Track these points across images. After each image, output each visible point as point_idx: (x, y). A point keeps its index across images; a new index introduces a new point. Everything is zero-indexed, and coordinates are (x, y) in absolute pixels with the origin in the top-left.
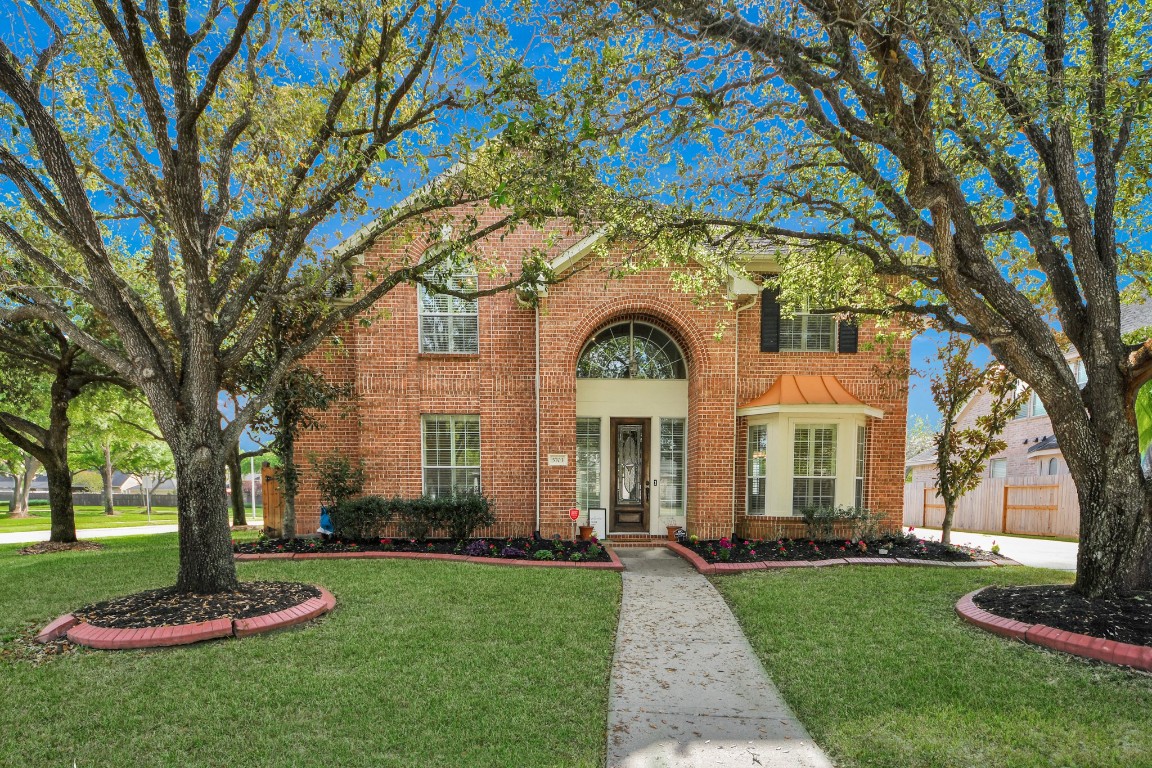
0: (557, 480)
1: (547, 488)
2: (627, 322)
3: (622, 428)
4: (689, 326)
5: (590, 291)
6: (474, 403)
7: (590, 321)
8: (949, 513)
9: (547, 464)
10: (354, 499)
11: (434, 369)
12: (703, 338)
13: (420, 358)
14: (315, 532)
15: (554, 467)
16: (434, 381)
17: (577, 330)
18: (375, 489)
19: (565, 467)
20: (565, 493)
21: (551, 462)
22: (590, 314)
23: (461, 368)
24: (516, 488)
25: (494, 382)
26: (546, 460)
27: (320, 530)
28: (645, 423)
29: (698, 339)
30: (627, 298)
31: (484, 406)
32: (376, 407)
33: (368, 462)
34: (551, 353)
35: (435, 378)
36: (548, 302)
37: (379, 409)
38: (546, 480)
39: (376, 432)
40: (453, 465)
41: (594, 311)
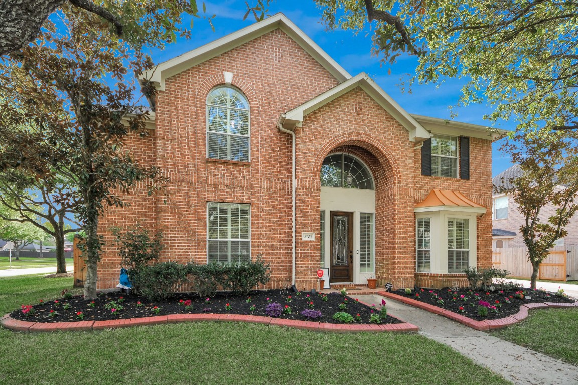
0: (308, 250)
1: (301, 256)
2: (341, 153)
3: (336, 218)
4: (389, 155)
5: (329, 127)
6: (247, 195)
7: (329, 146)
8: (535, 271)
9: (301, 239)
10: (150, 263)
11: (218, 170)
12: (397, 163)
13: (208, 162)
14: (114, 286)
15: (306, 241)
16: (218, 179)
17: (321, 151)
18: (169, 256)
19: (313, 241)
20: (314, 259)
21: (304, 238)
22: (330, 141)
23: (238, 171)
24: (275, 255)
25: (261, 182)
26: (301, 236)
27: (120, 286)
28: (349, 215)
29: (394, 163)
30: (352, 133)
31: (254, 198)
32: (172, 195)
33: (165, 235)
34: (304, 165)
35: (218, 176)
36: (303, 130)
37: (174, 196)
38: (301, 250)
39: (171, 213)
40: (229, 239)
41: (332, 140)
